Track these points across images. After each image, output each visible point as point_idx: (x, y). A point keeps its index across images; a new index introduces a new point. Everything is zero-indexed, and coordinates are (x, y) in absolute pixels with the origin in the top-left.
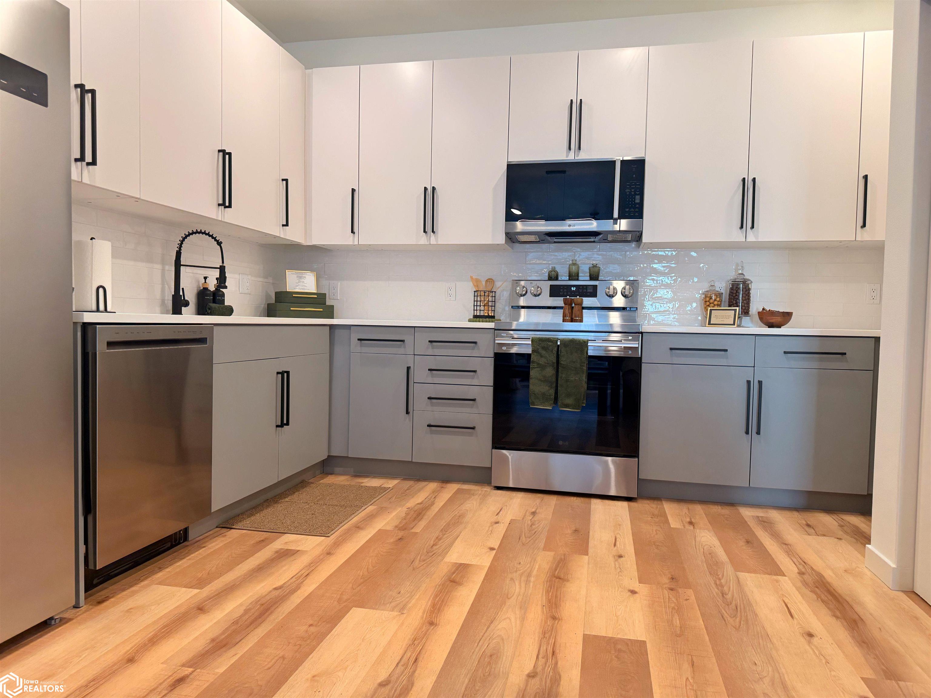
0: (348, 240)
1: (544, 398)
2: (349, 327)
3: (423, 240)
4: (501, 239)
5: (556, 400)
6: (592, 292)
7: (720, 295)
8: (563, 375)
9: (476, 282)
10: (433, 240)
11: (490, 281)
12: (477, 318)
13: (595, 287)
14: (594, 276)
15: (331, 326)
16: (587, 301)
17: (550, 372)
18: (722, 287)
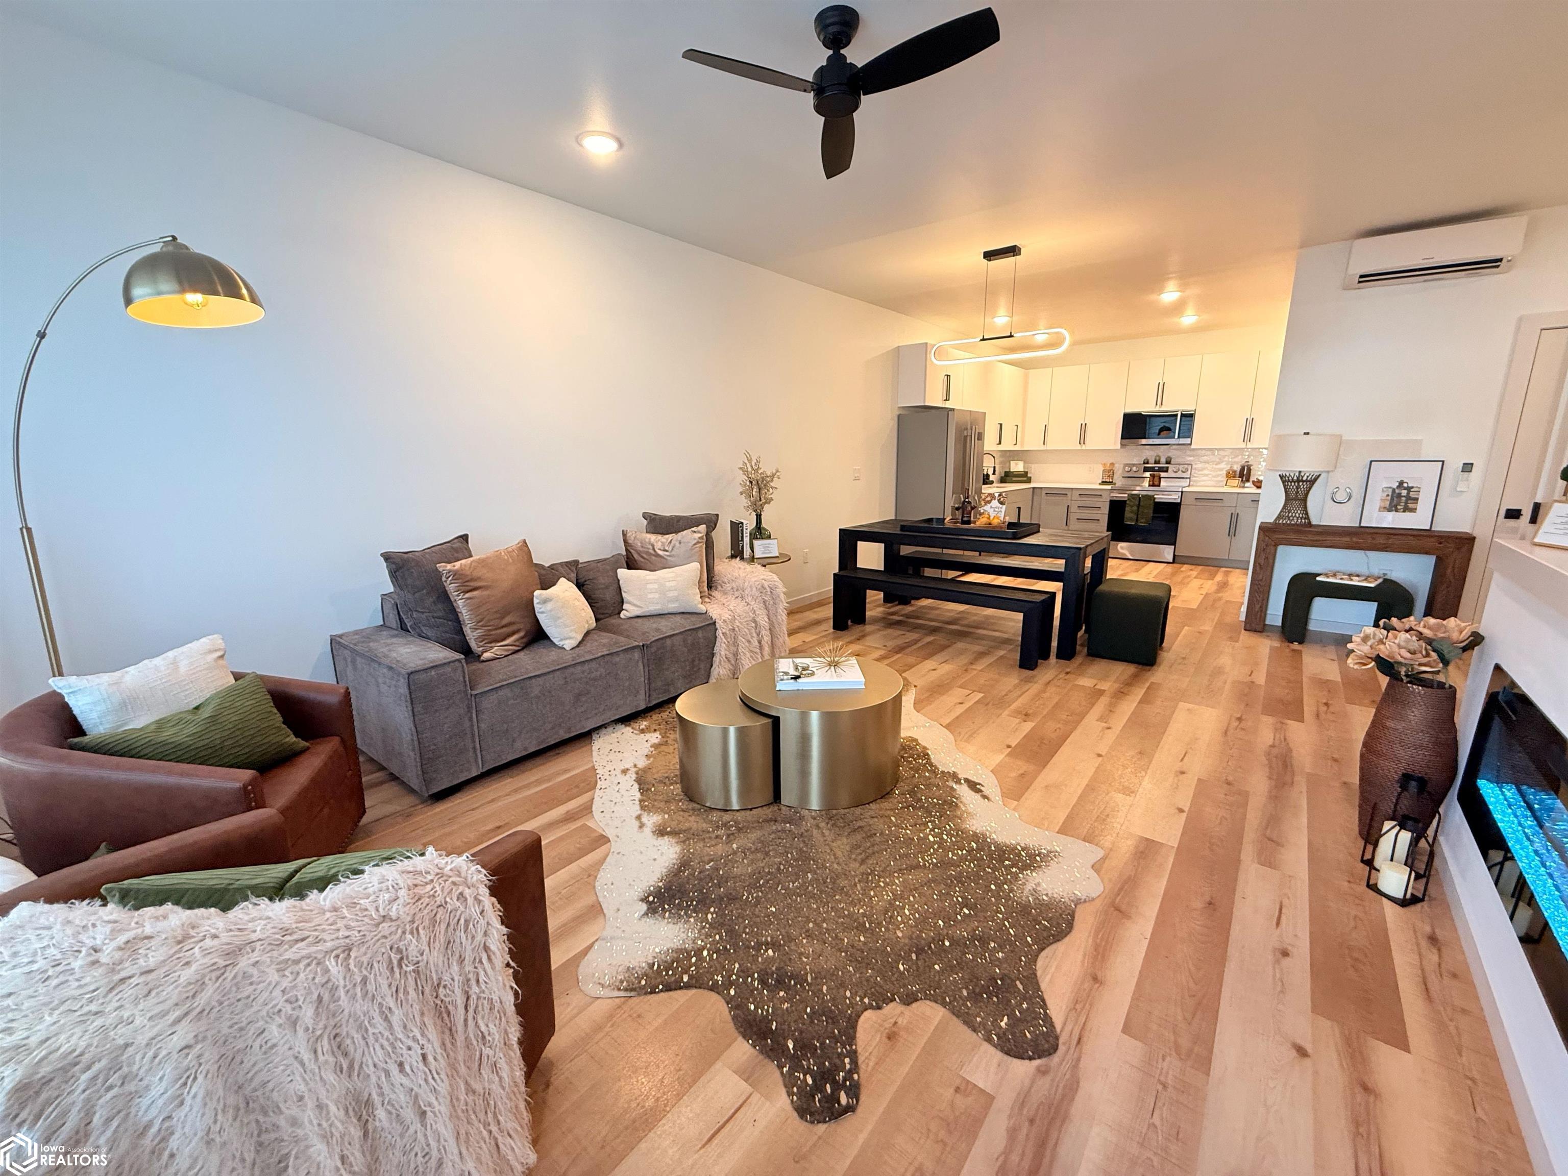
0: (1042, 448)
1: (1131, 519)
2: (1041, 488)
3: (1079, 447)
4: (1119, 446)
5: (1137, 520)
6: (1166, 470)
7: (1235, 472)
8: (1141, 510)
9: (1105, 465)
10: (1084, 447)
11: (1112, 464)
12: (1104, 483)
13: (1168, 468)
14: (1168, 462)
15: (1034, 488)
16: (1163, 474)
17: (1135, 508)
18: (1237, 468)
